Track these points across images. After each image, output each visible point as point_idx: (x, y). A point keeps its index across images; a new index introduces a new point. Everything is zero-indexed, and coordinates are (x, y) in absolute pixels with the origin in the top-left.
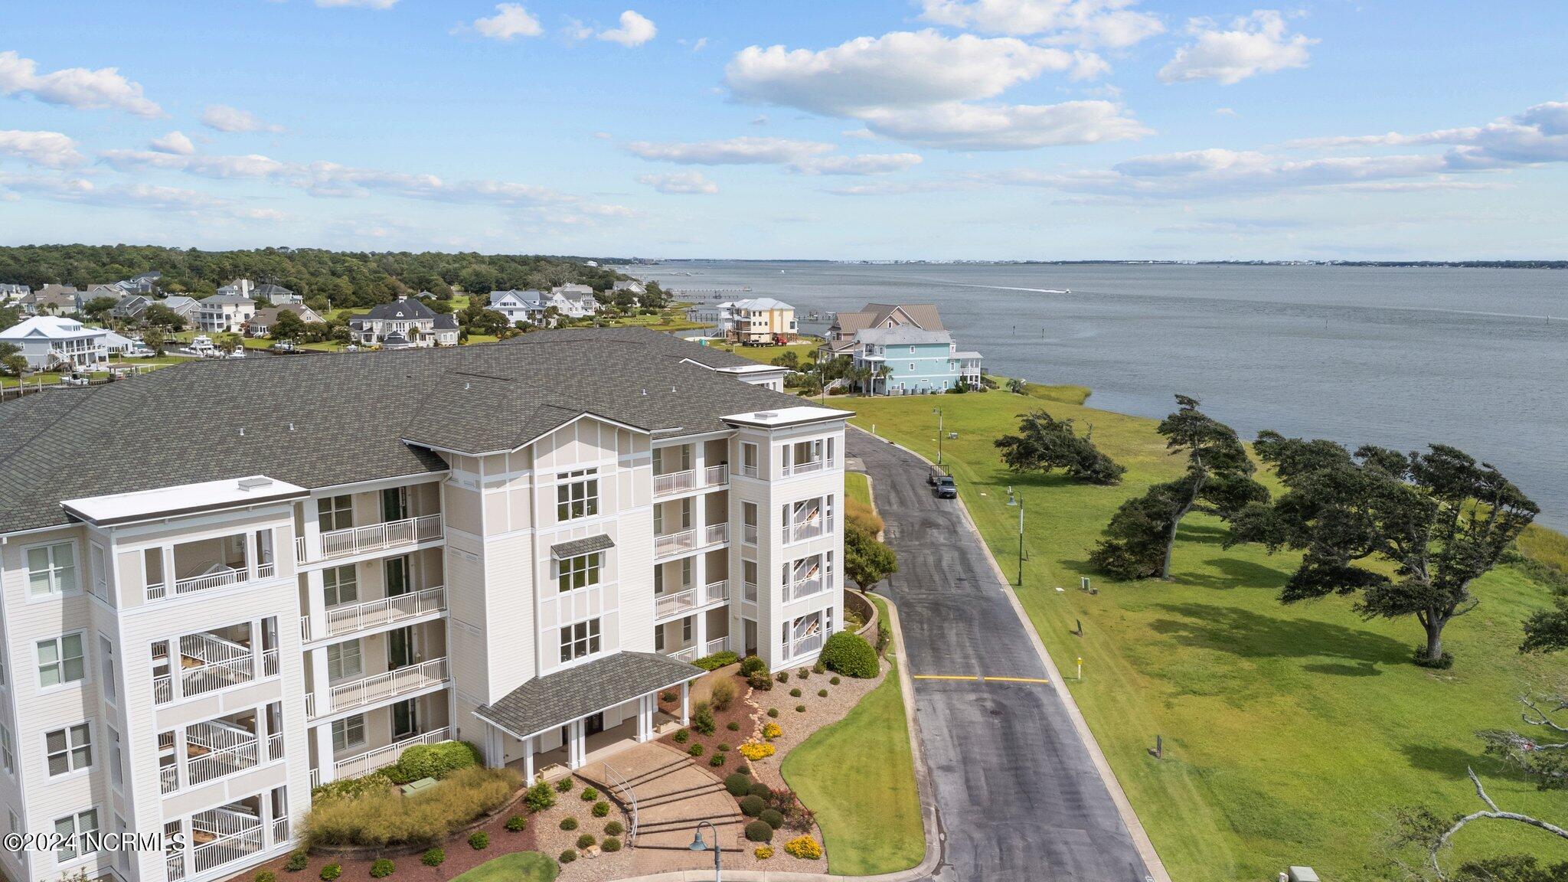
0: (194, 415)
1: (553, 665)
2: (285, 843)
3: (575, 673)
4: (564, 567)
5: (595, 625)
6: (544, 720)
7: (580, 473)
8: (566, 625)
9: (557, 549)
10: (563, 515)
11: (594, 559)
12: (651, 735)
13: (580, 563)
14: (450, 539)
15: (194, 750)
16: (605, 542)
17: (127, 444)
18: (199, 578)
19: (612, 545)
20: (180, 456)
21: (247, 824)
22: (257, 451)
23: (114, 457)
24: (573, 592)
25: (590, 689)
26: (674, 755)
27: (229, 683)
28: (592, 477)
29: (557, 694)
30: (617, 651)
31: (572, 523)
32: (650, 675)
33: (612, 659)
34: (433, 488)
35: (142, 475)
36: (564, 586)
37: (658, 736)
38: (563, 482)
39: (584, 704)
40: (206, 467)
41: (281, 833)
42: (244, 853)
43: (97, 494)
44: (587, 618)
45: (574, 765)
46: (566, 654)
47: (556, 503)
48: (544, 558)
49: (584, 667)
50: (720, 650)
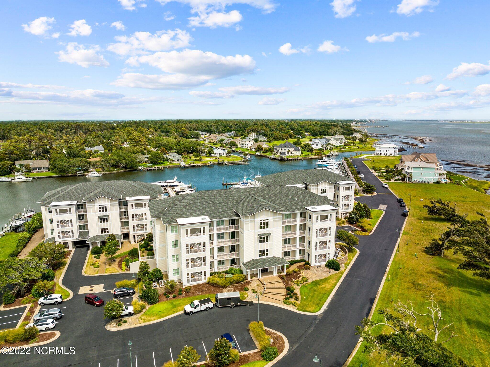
0: (200, 203)
1: (258, 257)
2: (205, 281)
3: (262, 259)
4: (261, 238)
5: (267, 250)
6: (252, 268)
7: (265, 220)
8: (261, 250)
9: (259, 235)
10: (261, 228)
11: (267, 237)
12: (276, 275)
13: (264, 238)
14: (240, 230)
15: (192, 262)
16: (270, 234)
17: (188, 208)
18: (194, 234)
19: (271, 235)
20: (195, 211)
21: (200, 276)
22: (208, 211)
23: (186, 211)
24: (262, 243)
25: (263, 263)
26: (279, 279)
27: (198, 252)
28: (267, 221)
29: (256, 263)
30: (272, 256)
31: (262, 230)
32: (277, 262)
33: (270, 258)
34: (238, 219)
35: (189, 214)
36: (260, 242)
37: (278, 275)
38: (261, 222)
39: (261, 266)
40: (199, 214)
41: (205, 279)
42: (199, 281)
43: (182, 218)
44: (265, 249)
45: (258, 277)
46: (260, 255)
47: (259, 226)
48: (257, 236)
49: (264, 259)
50: (302, 258)
